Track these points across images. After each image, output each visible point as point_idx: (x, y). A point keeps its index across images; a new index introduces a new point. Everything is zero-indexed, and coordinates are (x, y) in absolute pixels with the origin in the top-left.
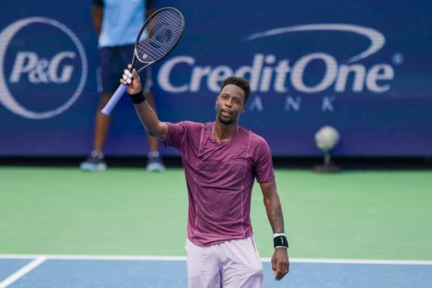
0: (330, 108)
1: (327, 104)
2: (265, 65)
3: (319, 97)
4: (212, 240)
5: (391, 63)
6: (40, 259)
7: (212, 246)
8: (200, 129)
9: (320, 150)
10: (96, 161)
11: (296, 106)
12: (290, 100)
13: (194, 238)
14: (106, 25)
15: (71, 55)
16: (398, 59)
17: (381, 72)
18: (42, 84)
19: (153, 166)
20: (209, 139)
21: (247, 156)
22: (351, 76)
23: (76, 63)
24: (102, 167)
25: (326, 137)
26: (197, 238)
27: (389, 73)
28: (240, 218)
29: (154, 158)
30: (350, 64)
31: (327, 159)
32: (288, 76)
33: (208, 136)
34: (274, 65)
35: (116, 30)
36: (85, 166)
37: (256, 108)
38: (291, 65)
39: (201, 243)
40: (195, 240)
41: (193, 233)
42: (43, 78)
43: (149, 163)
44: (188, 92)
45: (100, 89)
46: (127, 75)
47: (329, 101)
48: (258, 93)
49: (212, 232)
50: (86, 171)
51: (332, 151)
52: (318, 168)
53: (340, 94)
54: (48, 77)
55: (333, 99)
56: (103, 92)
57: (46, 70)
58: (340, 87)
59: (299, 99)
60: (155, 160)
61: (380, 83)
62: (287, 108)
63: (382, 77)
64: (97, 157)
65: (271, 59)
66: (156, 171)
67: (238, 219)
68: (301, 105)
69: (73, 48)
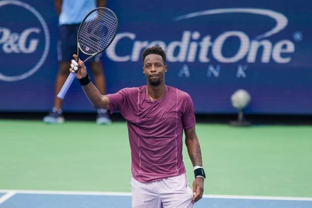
0: (244, 75)
1: (241, 72)
2: (191, 40)
3: (235, 66)
4: (152, 178)
5: (292, 39)
6: (11, 193)
7: (153, 183)
8: (136, 93)
9: (235, 109)
10: (56, 116)
11: (216, 74)
12: (211, 68)
13: (138, 177)
14: (65, 7)
15: (37, 31)
16: (298, 36)
17: (285, 47)
18: (13, 53)
19: (101, 120)
20: (144, 100)
21: (177, 109)
22: (260, 50)
23: (40, 37)
24: (61, 120)
25: (240, 98)
26: (141, 176)
27: (291, 47)
28: (175, 159)
29: (102, 113)
30: (260, 40)
31: (241, 116)
32: (210, 49)
33: (144, 98)
34: (200, 40)
35: (73, 11)
36: (47, 119)
37: (184, 74)
38: (213, 40)
39: (144, 180)
40: (139, 178)
41: (138, 172)
42: (14, 49)
43: (99, 117)
44: (130, 61)
45: (60, 58)
46: (74, 64)
47: (243, 69)
48: (186, 62)
49: (152, 172)
50: (48, 123)
51: (244, 110)
52: (234, 123)
53: (251, 64)
54: (18, 47)
55: (246, 67)
56: (62, 60)
57: (16, 42)
58: (252, 58)
59: (218, 68)
60: (103, 115)
61: (283, 55)
62: (209, 74)
63: (285, 51)
64: (57, 113)
65: (196, 35)
66: (104, 124)
67: (174, 160)
68: (220, 73)
69: (39, 25)
